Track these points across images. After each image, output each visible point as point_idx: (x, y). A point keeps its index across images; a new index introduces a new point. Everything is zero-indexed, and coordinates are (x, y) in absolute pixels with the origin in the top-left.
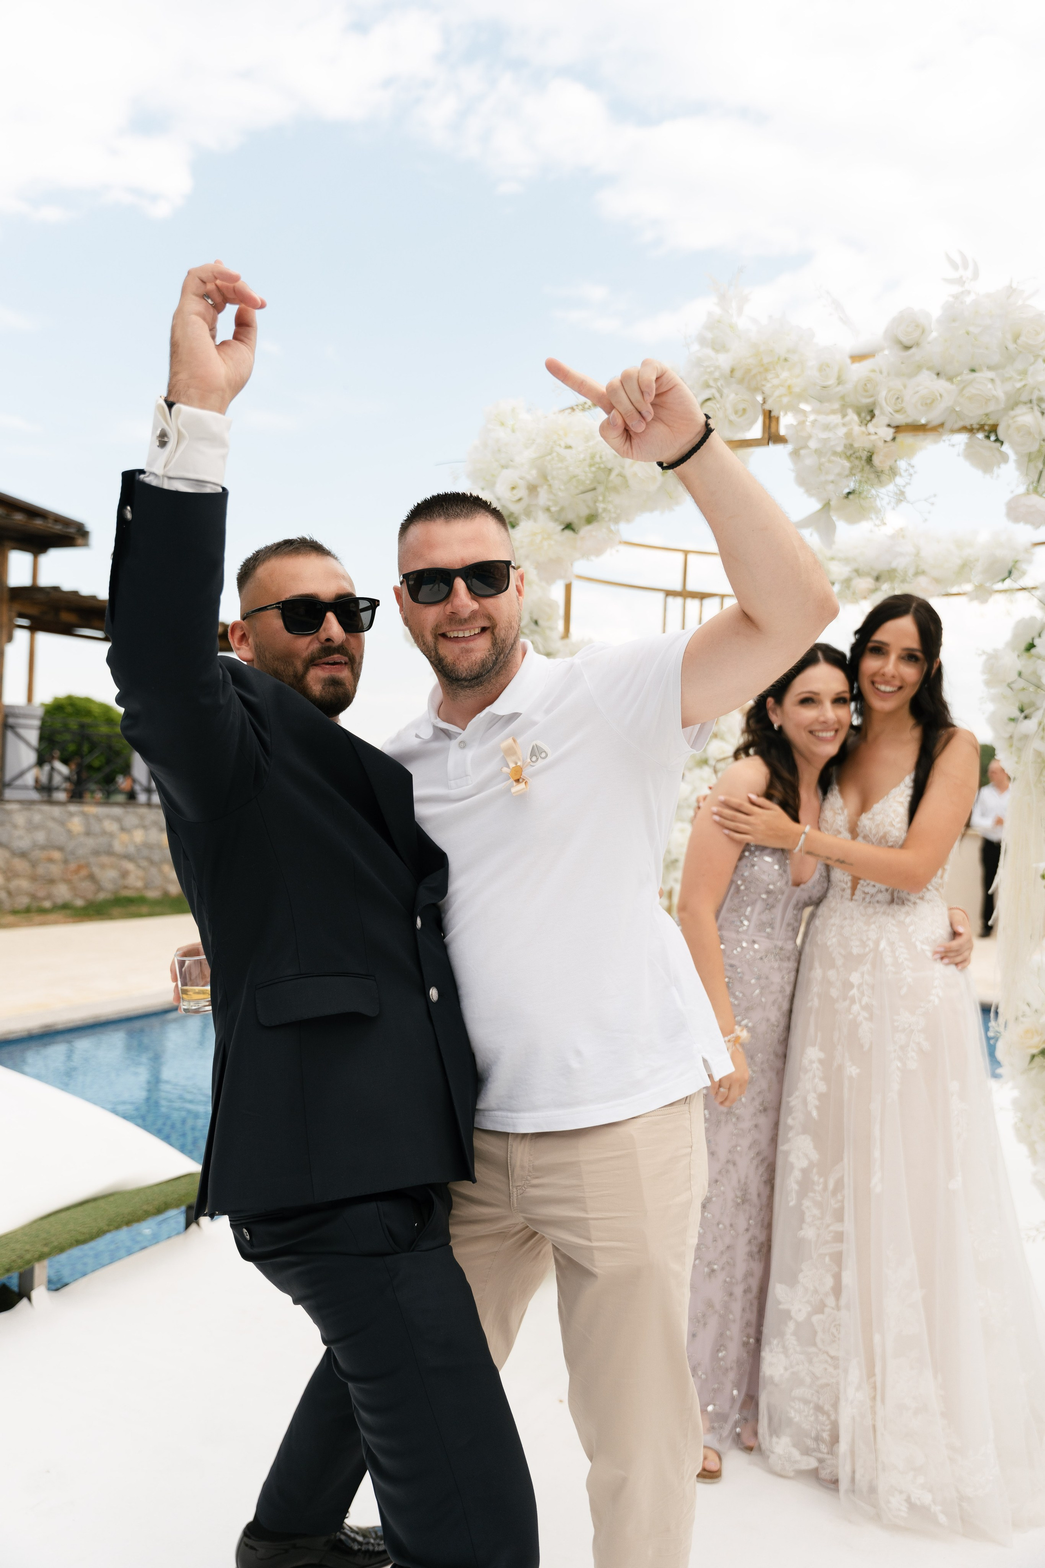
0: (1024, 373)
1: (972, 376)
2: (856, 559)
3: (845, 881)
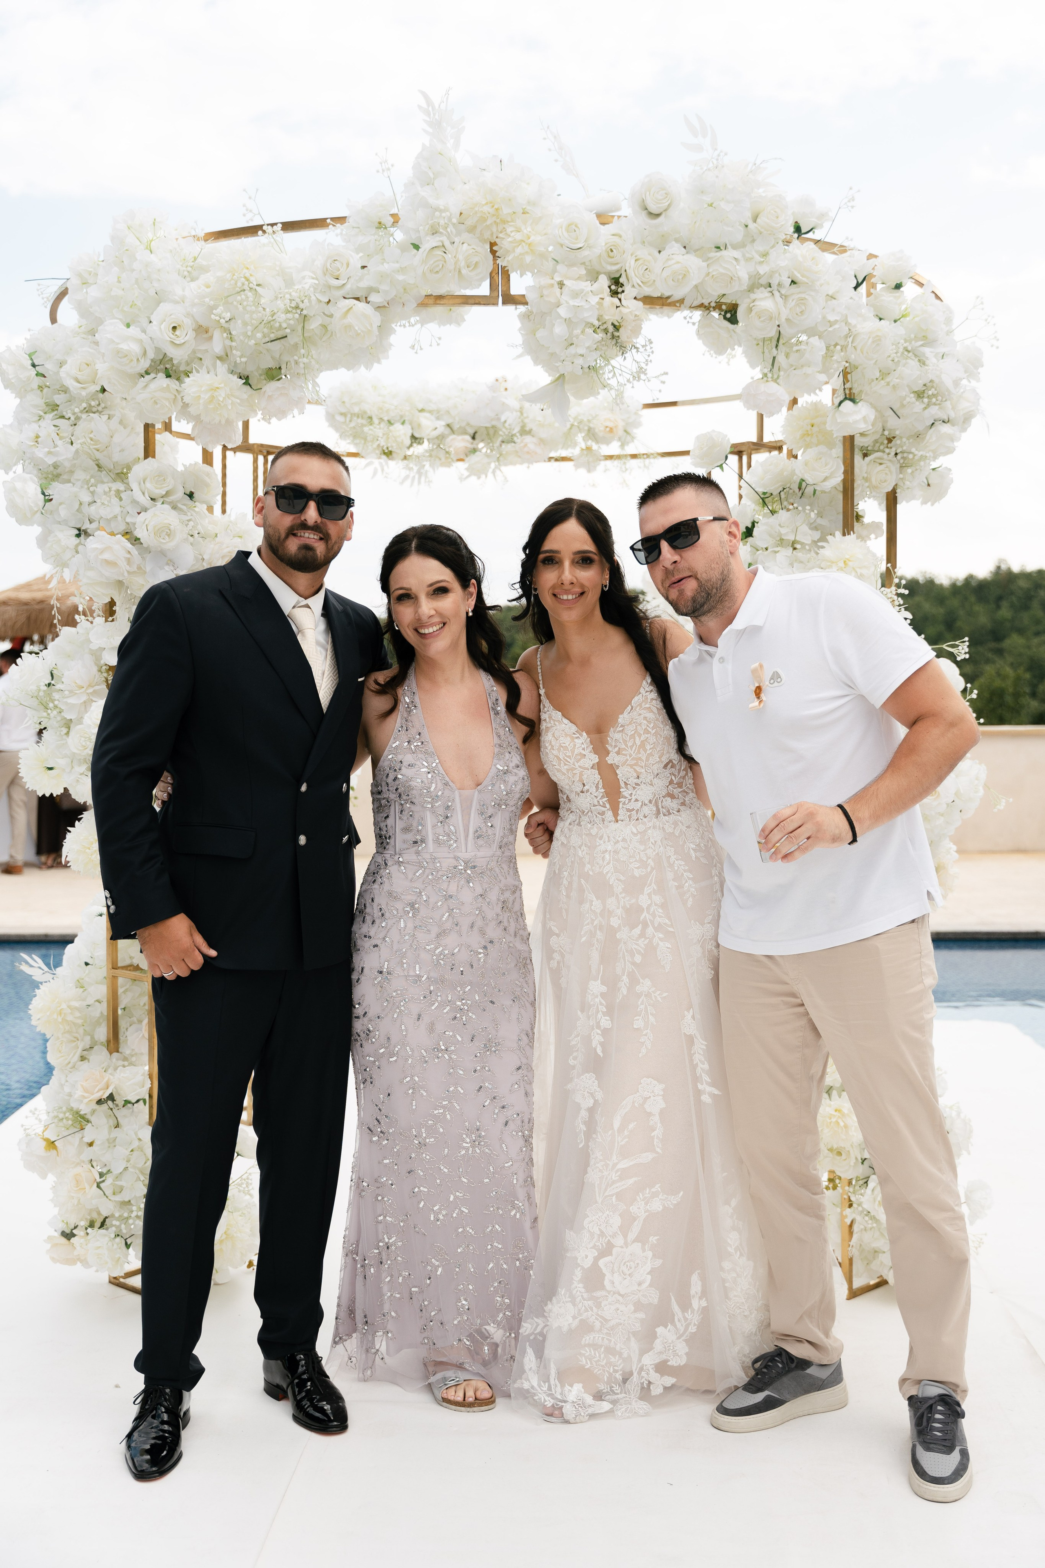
0: (765, 255)
1: (719, 254)
2: (448, 412)
3: (601, 803)
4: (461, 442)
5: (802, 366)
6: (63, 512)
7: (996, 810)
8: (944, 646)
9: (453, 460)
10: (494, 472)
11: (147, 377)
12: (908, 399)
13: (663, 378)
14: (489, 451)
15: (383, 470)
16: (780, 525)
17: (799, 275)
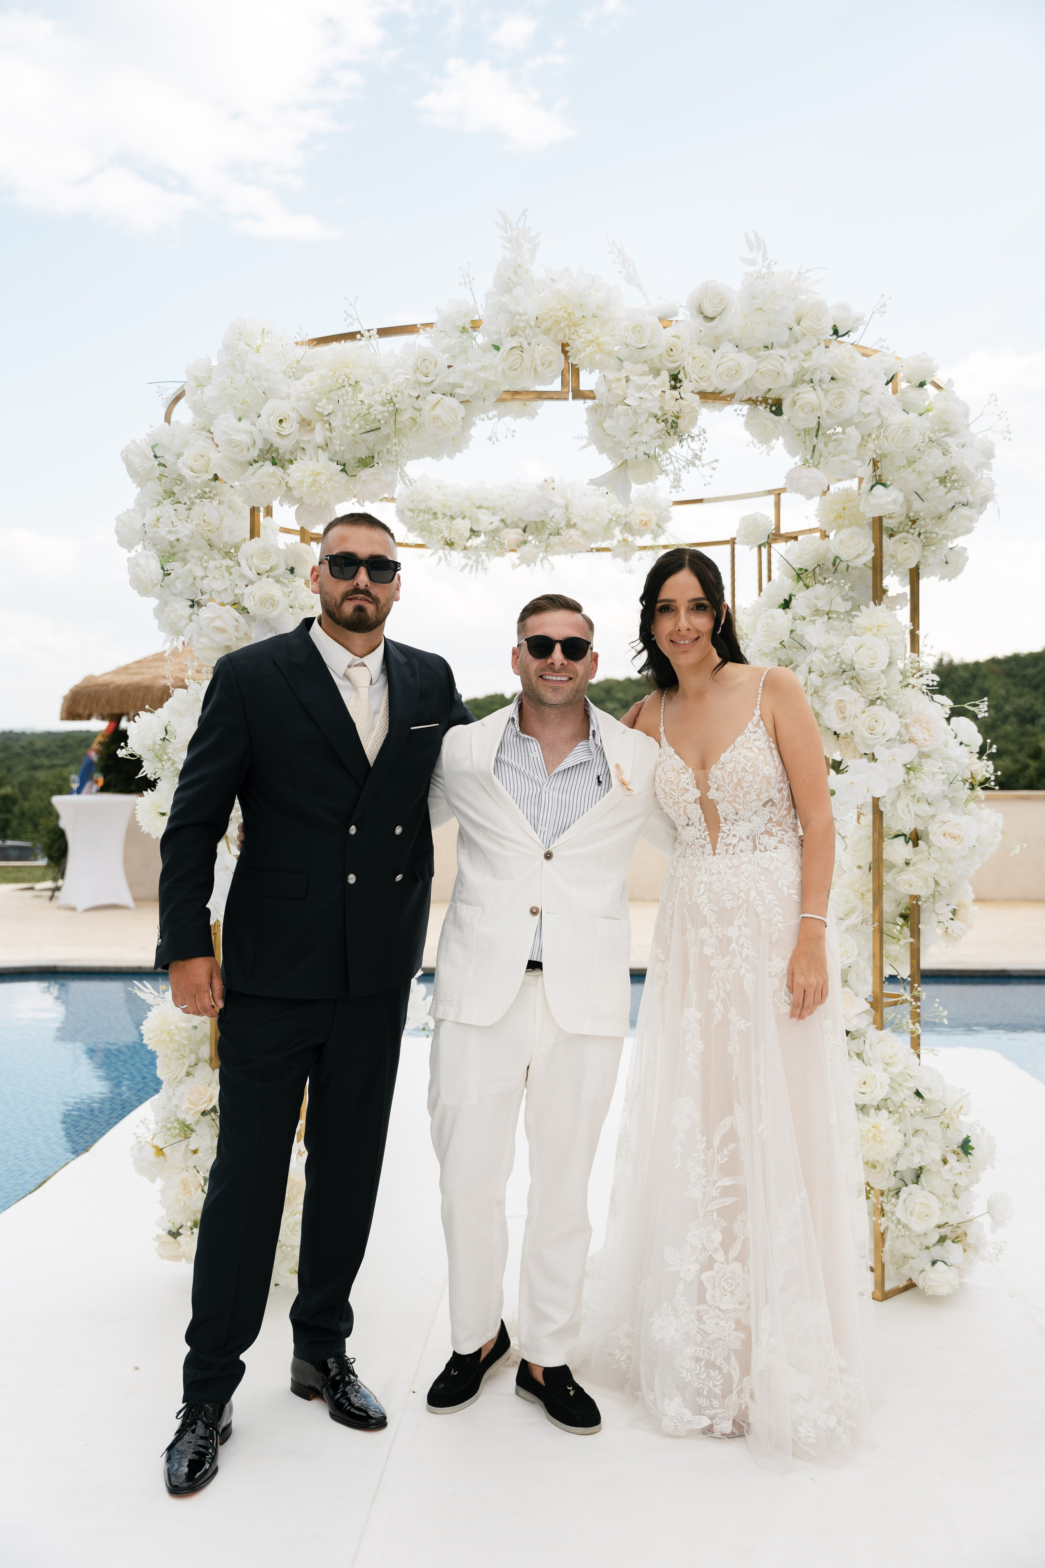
0: (808, 354)
1: (767, 352)
2: (502, 509)
3: (703, 837)
4: (512, 535)
5: (839, 454)
6: (179, 585)
7: (1011, 854)
8: (966, 706)
9: (506, 551)
10: (541, 561)
11: (255, 465)
12: (932, 484)
13: (714, 465)
14: (537, 543)
15: (446, 558)
16: (816, 598)
17: (838, 372)
